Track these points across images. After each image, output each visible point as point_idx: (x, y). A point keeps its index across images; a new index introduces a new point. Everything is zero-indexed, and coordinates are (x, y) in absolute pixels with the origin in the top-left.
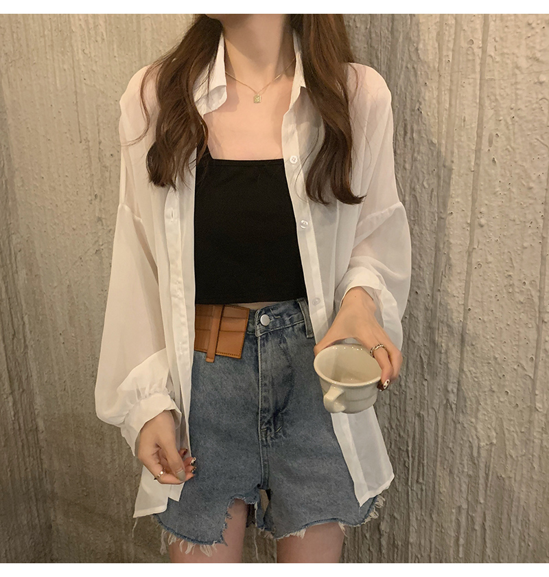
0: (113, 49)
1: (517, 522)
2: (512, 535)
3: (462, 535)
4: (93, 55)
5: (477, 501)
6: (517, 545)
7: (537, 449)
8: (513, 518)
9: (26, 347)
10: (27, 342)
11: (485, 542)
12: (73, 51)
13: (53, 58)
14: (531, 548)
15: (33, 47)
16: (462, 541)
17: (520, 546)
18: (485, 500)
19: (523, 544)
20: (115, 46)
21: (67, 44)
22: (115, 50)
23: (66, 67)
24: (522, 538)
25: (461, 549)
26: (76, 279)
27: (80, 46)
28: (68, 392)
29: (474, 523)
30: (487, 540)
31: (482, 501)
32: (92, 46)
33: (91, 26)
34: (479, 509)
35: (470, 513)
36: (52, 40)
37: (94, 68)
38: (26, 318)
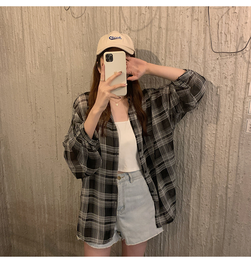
0: (42, 72)
1: (179, 237)
2: (177, 242)
3: (162, 243)
4: (34, 73)
5: (166, 231)
6: (179, 245)
7: (184, 214)
8: (177, 236)
9: (3, 176)
10: (4, 175)
11: (169, 244)
12: (26, 70)
13: (18, 72)
14: (183, 246)
15: (10, 67)
16: (162, 245)
17: (180, 245)
18: (169, 231)
19: (180, 244)
20: (42, 71)
21: (24, 68)
22: (43, 73)
23: (23, 76)
24: (180, 243)
25: (162, 247)
26: (25, 152)
27: (29, 69)
28: (20, 194)
29: (165, 238)
30: (170, 244)
31: (168, 231)
32: (33, 70)
33: (34, 63)
34: (167, 234)
35: (164, 235)
36: (18, 66)
37: (34, 78)
38: (4, 166)
